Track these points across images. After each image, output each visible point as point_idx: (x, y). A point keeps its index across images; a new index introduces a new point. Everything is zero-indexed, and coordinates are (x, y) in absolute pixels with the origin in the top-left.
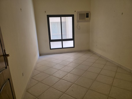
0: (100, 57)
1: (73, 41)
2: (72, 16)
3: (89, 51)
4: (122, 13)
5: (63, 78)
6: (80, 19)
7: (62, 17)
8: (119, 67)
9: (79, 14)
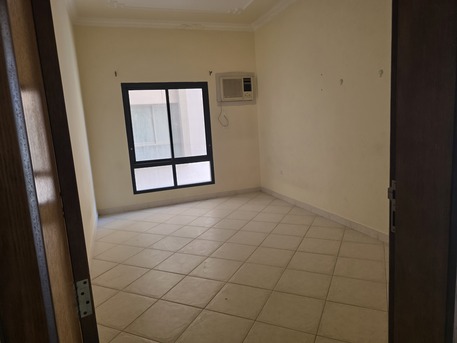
0: (295, 206)
1: (208, 163)
2: (203, 86)
3: (259, 191)
4: (342, 81)
5: (194, 272)
6: (225, 96)
7: (169, 91)
8: (347, 228)
9: (224, 81)
